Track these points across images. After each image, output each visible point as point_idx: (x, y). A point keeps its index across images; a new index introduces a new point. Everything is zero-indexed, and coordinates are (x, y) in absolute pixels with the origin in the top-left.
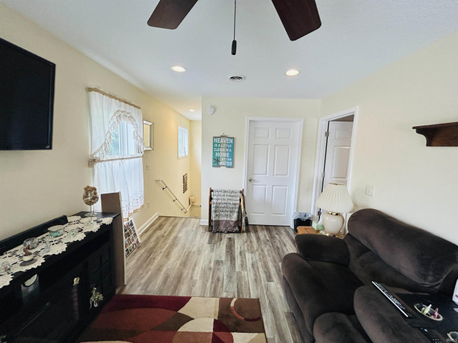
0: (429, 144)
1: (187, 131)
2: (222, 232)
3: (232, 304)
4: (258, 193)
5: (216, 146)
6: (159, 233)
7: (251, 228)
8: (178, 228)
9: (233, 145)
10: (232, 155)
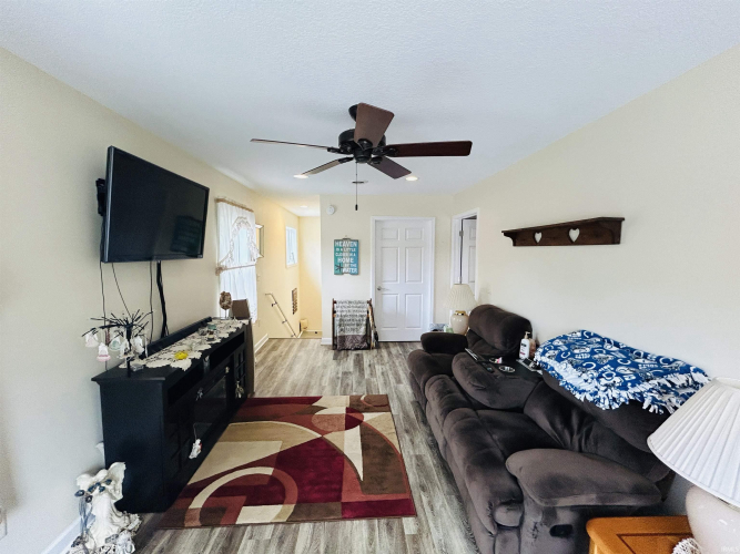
0: (514, 245)
1: (295, 231)
2: (348, 350)
3: (362, 398)
4: (389, 304)
5: (338, 250)
6: (274, 354)
7: (382, 345)
8: (295, 348)
9: (357, 248)
10: (357, 260)
